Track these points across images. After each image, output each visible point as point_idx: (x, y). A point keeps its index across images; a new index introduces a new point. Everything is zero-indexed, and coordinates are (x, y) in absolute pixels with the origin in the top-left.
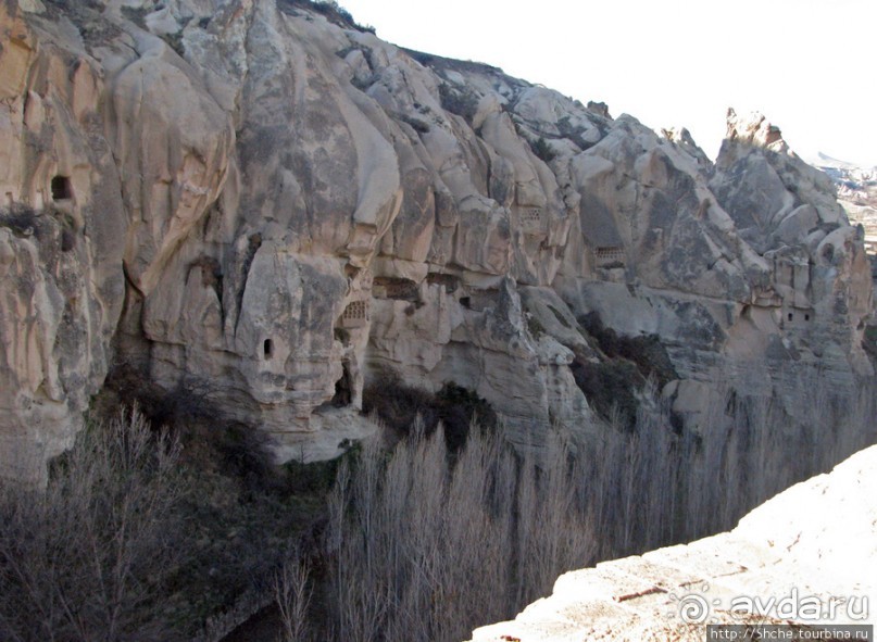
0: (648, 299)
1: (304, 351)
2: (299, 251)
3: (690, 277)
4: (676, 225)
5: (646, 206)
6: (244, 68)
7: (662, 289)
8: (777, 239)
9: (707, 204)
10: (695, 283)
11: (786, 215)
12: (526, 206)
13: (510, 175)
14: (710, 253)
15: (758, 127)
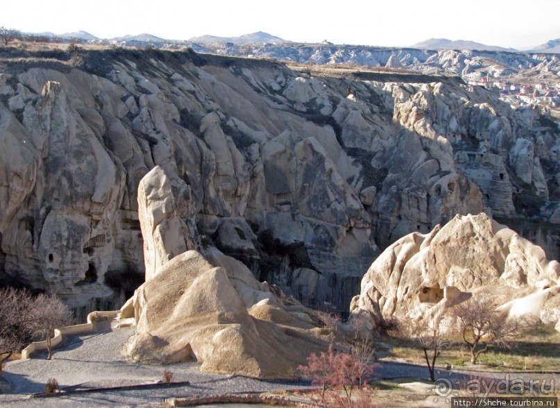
0: (302, 222)
1: (68, 258)
2: (68, 214)
3: (320, 211)
4: (316, 182)
5: (301, 171)
6: (49, 128)
7: (309, 217)
8: (411, 181)
9: (331, 171)
10: (322, 214)
11: (419, 166)
12: (222, 175)
13: (212, 160)
14: (329, 198)
15: (411, 111)
